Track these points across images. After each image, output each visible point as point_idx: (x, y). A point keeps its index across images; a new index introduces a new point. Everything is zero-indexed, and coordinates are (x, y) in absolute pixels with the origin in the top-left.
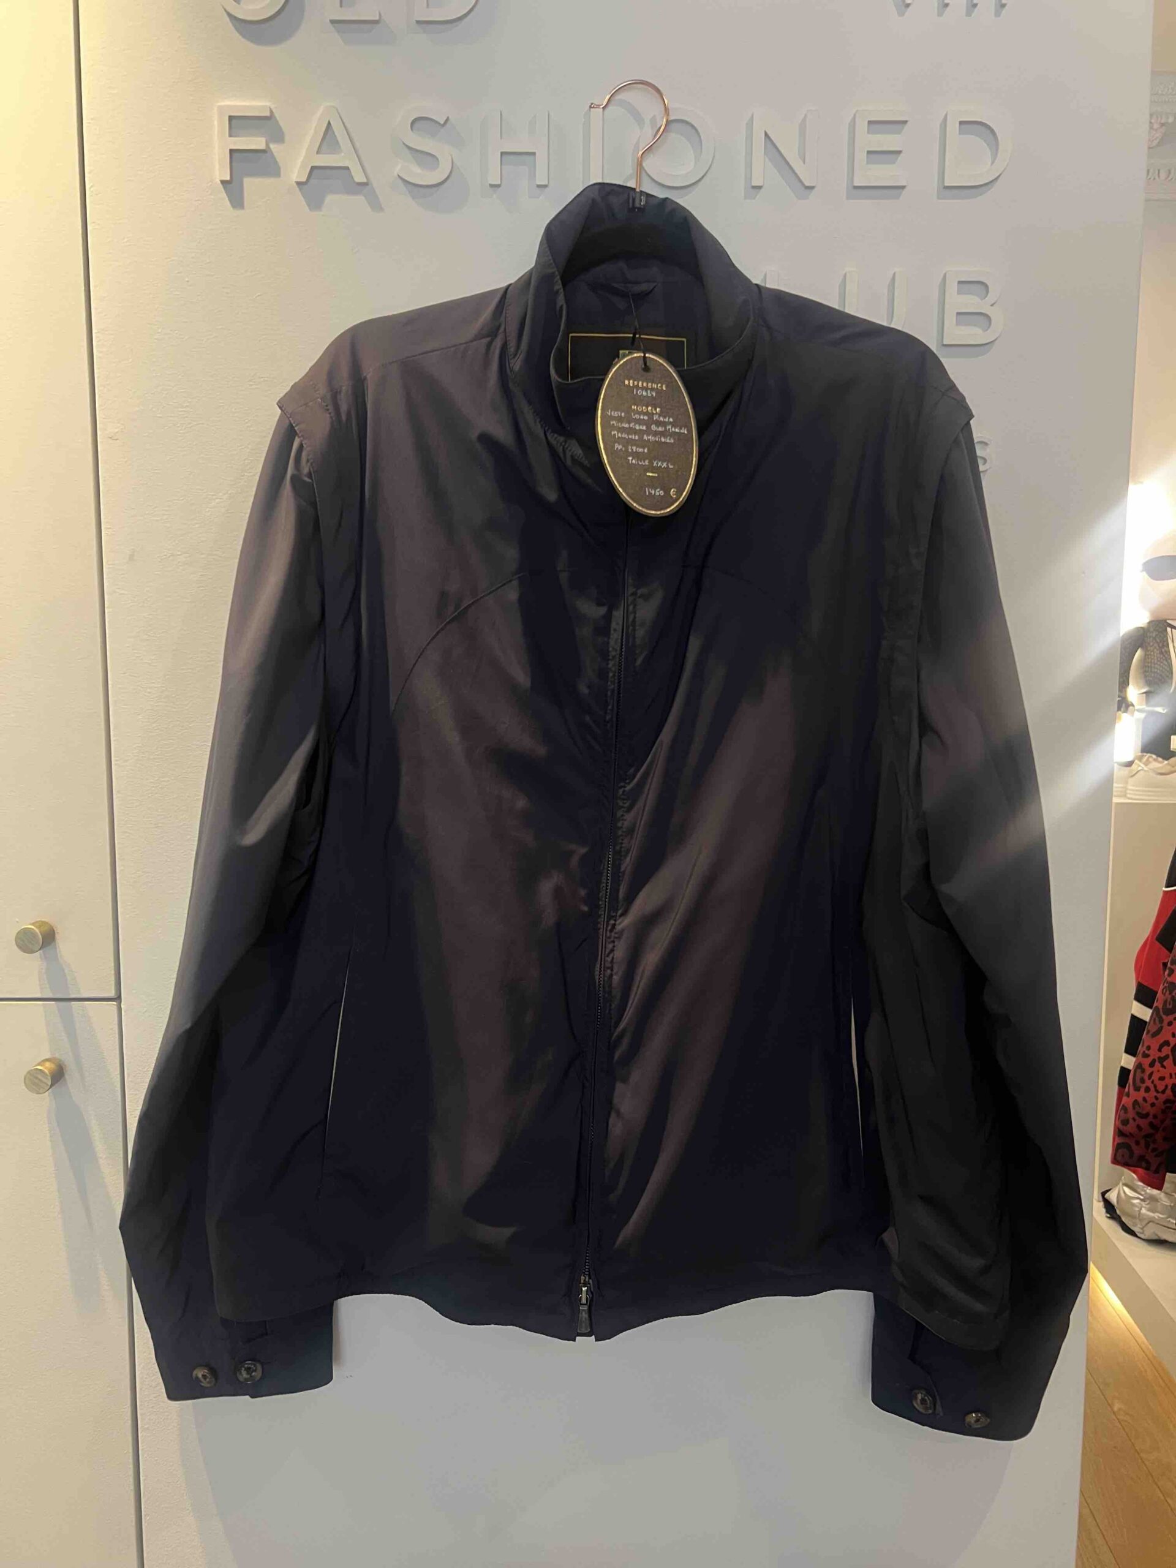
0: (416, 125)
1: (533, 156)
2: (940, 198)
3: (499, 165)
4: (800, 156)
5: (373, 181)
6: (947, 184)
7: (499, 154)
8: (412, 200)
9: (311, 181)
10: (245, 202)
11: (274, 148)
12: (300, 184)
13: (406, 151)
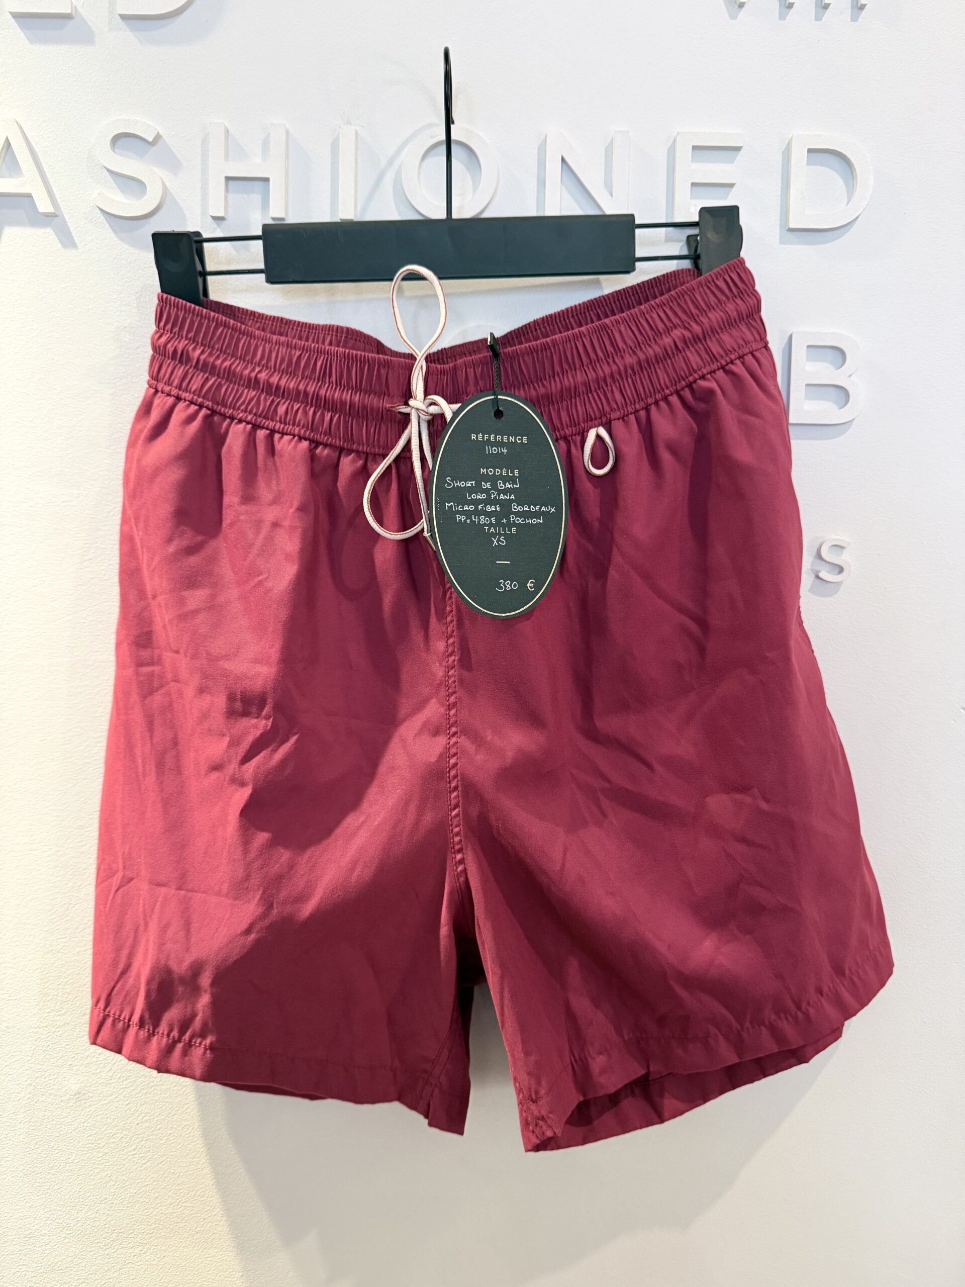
0: (119, 143)
1: (266, 183)
2: (781, 242)
3: (223, 194)
4: (606, 185)
5: (65, 211)
6: (792, 225)
7: (223, 179)
8: (113, 235)
13: (106, 174)
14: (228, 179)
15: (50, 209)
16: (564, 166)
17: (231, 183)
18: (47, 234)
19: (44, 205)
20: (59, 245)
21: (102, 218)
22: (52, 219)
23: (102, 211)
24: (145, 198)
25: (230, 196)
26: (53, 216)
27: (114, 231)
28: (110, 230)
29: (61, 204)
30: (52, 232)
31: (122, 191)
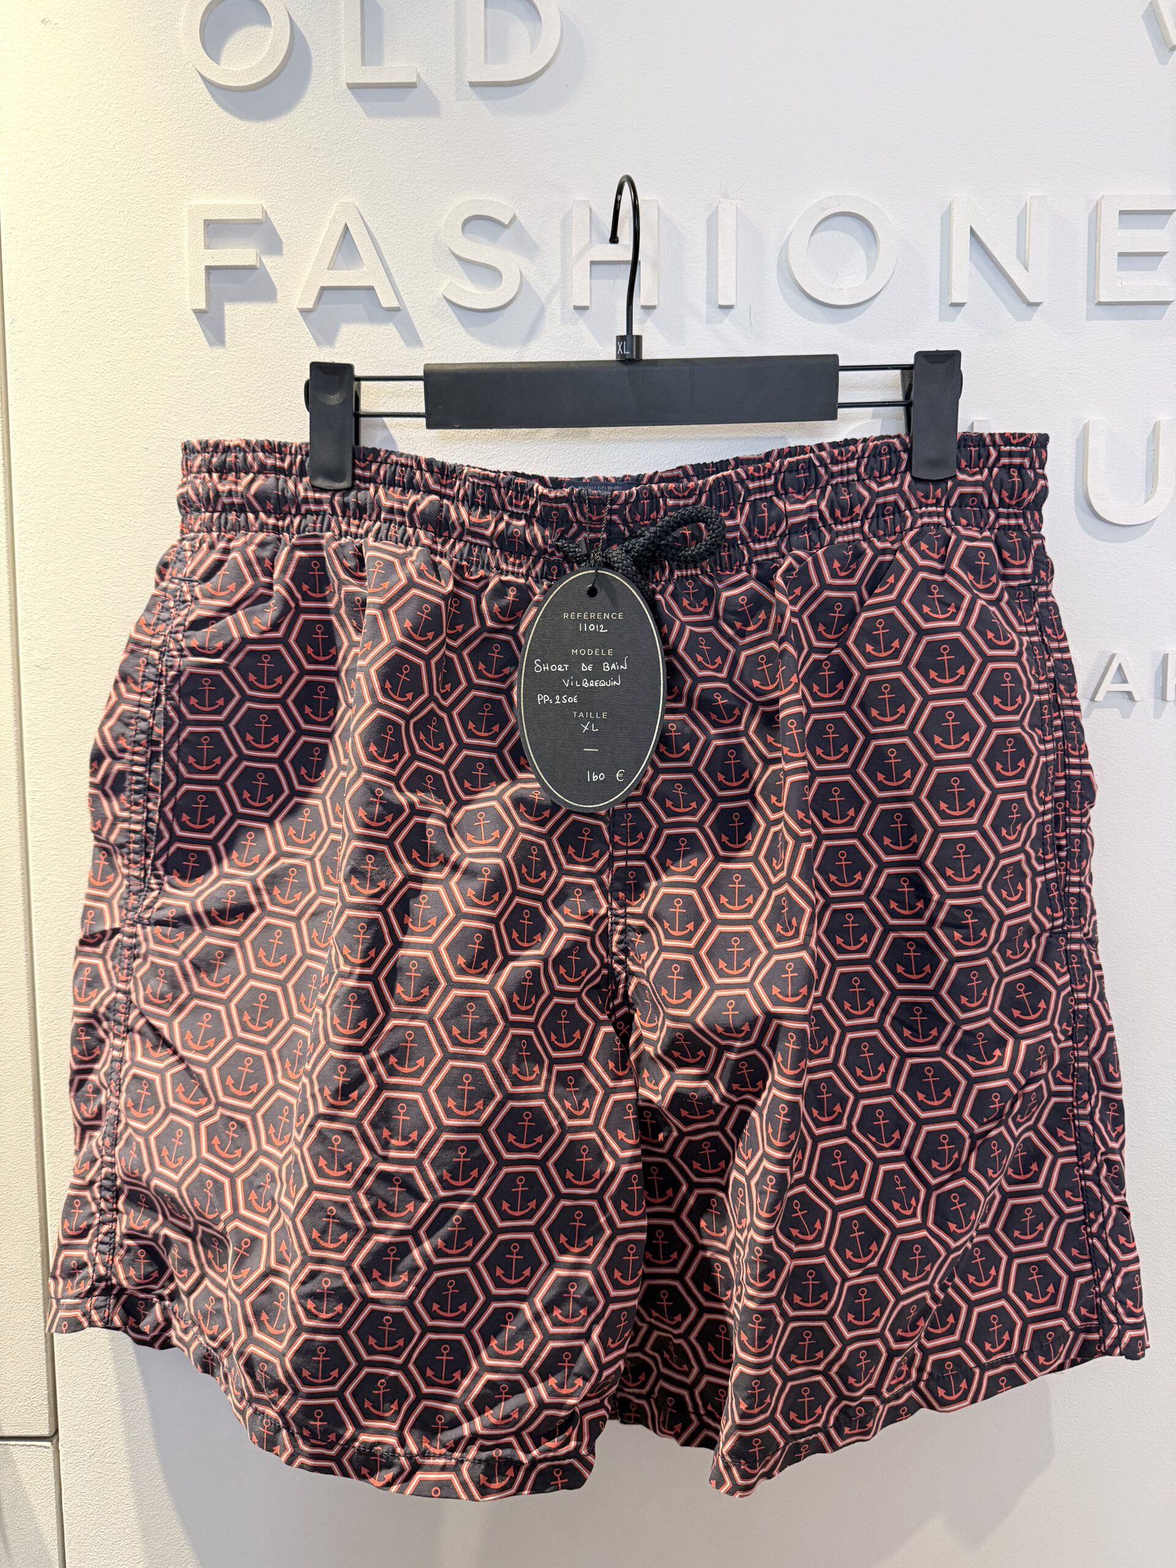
3: (588, 280)
4: (1019, 259)
5: (408, 305)
7: (588, 264)
8: (462, 330)
9: (321, 306)
10: (227, 338)
11: (269, 262)
12: (304, 312)
13: (455, 261)
14: (593, 263)
15: (395, 304)
16: (974, 240)
17: (595, 268)
18: (388, 332)
19: (387, 299)
20: (402, 343)
21: (450, 311)
22: (395, 315)
23: (451, 302)
24: (500, 288)
25: (595, 282)
26: (397, 310)
27: (463, 325)
28: (459, 324)
29: (404, 297)
30: (394, 329)
31: (473, 280)
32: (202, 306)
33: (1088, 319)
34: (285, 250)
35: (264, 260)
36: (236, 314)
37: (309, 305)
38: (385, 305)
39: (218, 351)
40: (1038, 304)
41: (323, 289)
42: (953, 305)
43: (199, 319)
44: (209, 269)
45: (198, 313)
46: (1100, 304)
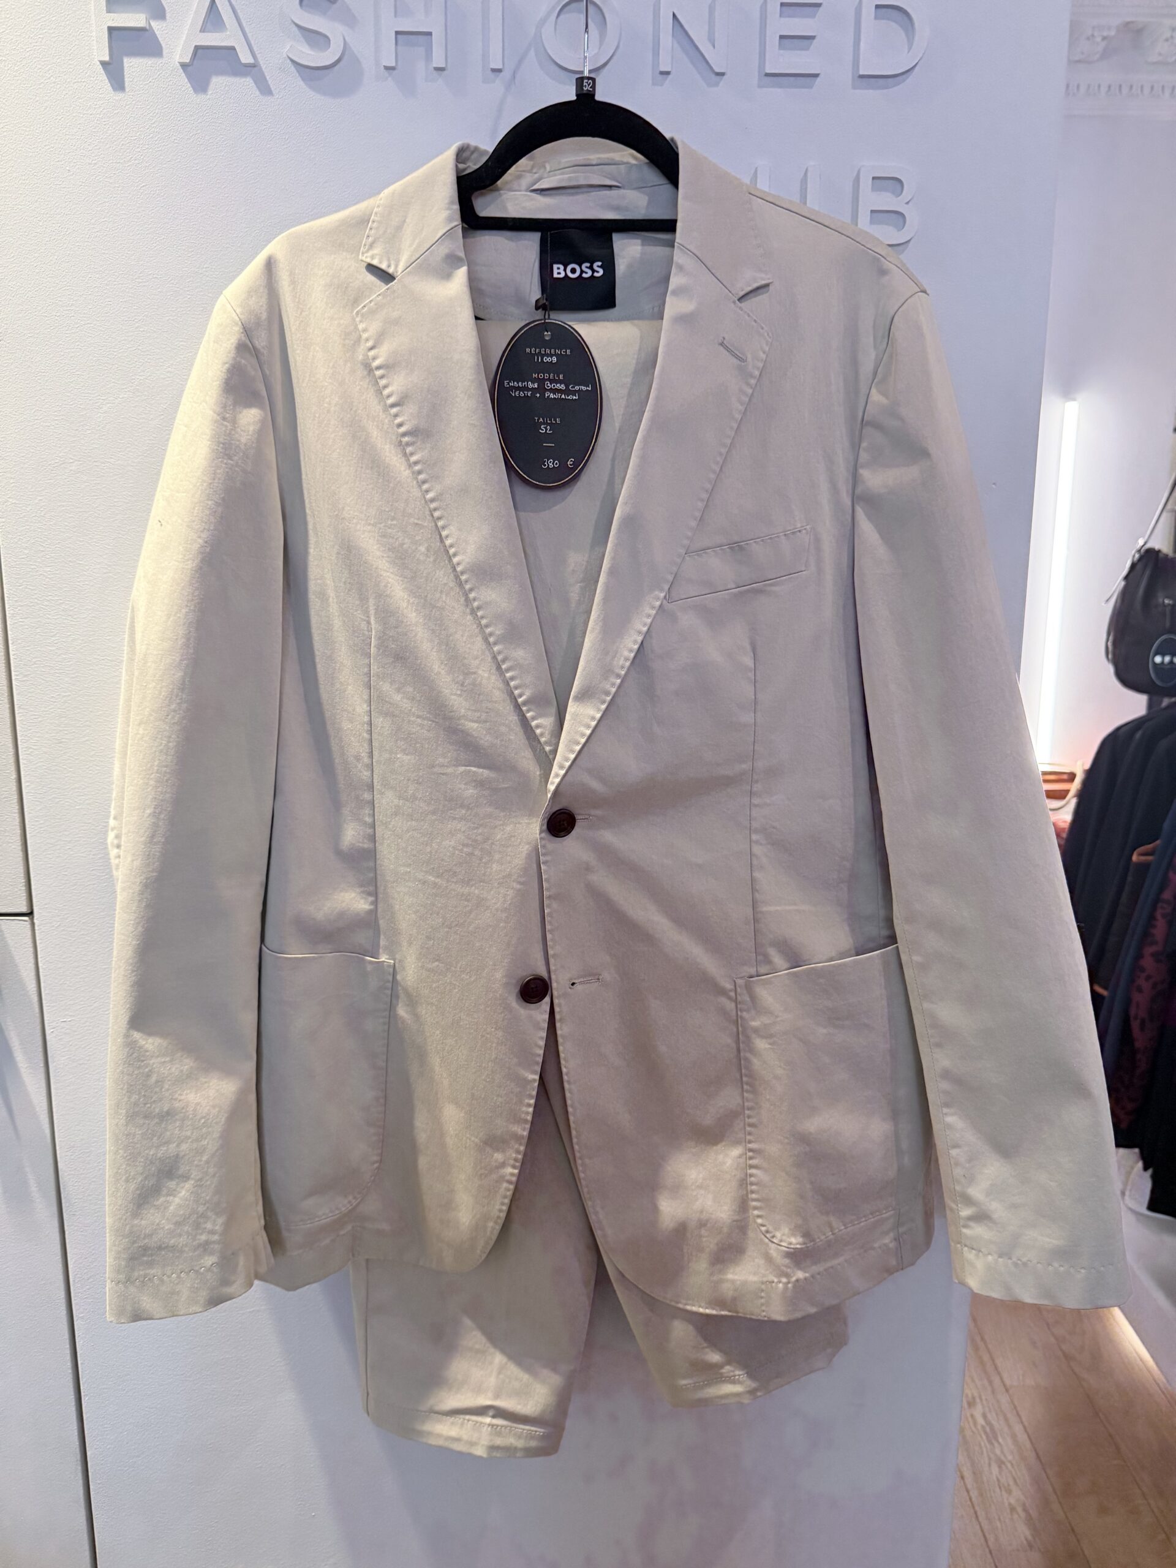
1: (429, 37)
2: (854, 87)
3: (394, 46)
4: (710, 40)
5: (261, 63)
6: (862, 72)
7: (394, 33)
8: (302, 83)
9: (195, 62)
10: (126, 84)
11: (155, 25)
12: (184, 66)
13: (295, 29)
14: (397, 33)
15: (251, 60)
16: (676, 22)
17: (399, 37)
18: (248, 82)
19: (245, 58)
20: (258, 93)
21: (293, 69)
22: (252, 70)
23: (293, 61)
24: (329, 50)
25: (400, 48)
26: (253, 66)
27: (303, 79)
28: (299, 78)
29: (258, 56)
30: (252, 81)
31: (309, 44)
32: (107, 58)
33: (760, 86)
34: (168, 15)
35: (154, 24)
36: (133, 66)
37: (187, 60)
38: (243, 61)
39: (120, 95)
40: (722, 74)
41: (197, 48)
42: (662, 73)
43: (104, 69)
44: (111, 30)
45: (104, 64)
46: (767, 75)
